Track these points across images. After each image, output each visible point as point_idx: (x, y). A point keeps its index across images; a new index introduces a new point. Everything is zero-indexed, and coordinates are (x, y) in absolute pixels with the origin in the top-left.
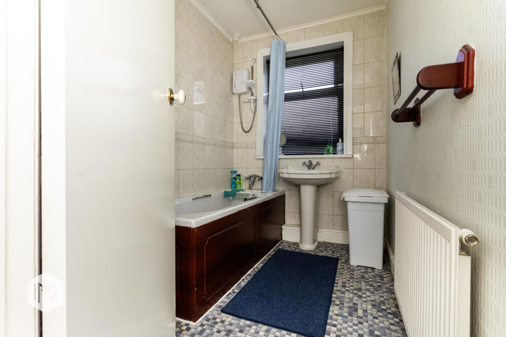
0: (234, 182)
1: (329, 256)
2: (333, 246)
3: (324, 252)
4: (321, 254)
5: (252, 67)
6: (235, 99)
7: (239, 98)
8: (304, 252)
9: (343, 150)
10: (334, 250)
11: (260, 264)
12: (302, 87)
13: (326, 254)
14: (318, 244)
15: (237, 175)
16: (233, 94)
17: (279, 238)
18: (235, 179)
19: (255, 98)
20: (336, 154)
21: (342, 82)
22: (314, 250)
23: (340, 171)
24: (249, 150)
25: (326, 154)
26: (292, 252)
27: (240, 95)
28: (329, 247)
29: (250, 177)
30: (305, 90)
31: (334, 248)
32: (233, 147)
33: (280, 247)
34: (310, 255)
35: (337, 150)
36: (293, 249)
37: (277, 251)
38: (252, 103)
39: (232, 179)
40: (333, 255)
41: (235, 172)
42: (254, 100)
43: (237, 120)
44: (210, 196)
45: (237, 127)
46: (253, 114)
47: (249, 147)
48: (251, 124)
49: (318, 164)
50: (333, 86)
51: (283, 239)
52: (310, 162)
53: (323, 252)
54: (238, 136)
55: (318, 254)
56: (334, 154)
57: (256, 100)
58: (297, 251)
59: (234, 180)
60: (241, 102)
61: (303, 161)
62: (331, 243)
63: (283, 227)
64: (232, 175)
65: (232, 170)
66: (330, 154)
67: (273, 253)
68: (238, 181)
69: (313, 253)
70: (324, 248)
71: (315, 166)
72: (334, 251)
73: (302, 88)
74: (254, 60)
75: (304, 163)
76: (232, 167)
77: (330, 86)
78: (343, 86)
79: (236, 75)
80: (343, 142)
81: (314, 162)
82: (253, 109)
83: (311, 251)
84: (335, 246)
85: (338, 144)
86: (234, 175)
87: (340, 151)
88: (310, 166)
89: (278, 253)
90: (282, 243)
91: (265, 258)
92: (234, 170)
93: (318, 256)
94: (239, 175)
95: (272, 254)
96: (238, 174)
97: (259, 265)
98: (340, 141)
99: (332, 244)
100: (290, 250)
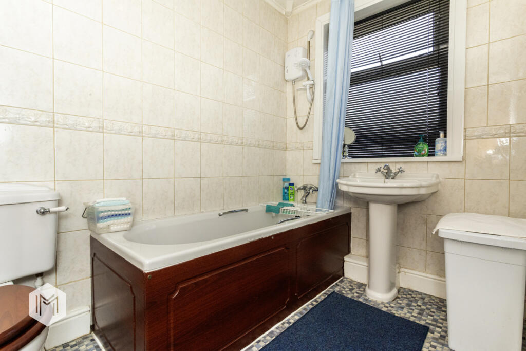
0: (285, 193)
1: (412, 319)
2: (423, 299)
3: (405, 311)
4: (399, 313)
5: (309, 42)
6: (289, 88)
7: (294, 85)
8: (371, 304)
9: (445, 149)
10: (423, 307)
11: (295, 315)
12: (380, 59)
13: (408, 315)
14: (399, 291)
15: (290, 184)
16: (286, 81)
17: (340, 273)
18: (288, 189)
19: (312, 82)
20: (433, 155)
21: (446, 41)
22: (389, 303)
23: (440, 183)
24: (305, 151)
25: (416, 156)
26: (352, 301)
27: (294, 81)
28: (416, 301)
29: (304, 188)
30: (384, 63)
31: (424, 304)
32: (286, 148)
33: (337, 289)
34: (379, 311)
35: (436, 150)
36: (356, 295)
37: (329, 296)
38: (308, 90)
39: (283, 188)
40: (420, 319)
41: (289, 180)
42: (310, 85)
43: (290, 113)
44: (246, 210)
45: (291, 122)
46: (309, 104)
47: (305, 148)
48: (306, 118)
49: (400, 171)
50: (431, 49)
51: (346, 275)
52: (389, 169)
53: (402, 308)
54: (293, 135)
55: (393, 312)
56: (429, 155)
57: (313, 85)
58: (360, 300)
59: (286, 190)
60: (295, 90)
61: (378, 166)
62: (420, 294)
63: (346, 258)
64: (283, 184)
65: (284, 177)
66: (423, 155)
67: (323, 298)
68: (290, 191)
69: (384, 309)
70: (406, 301)
71: (396, 174)
72: (423, 310)
73: (381, 61)
74: (312, 33)
75: (379, 170)
76: (284, 174)
77: (425, 51)
78: (448, 47)
79: (289, 56)
80: (445, 136)
81: (394, 169)
82: (310, 98)
83: (382, 303)
84: (427, 300)
85: (437, 140)
86: (287, 184)
87: (440, 150)
88: (388, 174)
89: (329, 299)
90: (341, 281)
91: (308, 305)
92: (288, 177)
93: (393, 316)
94: (292, 184)
95: (319, 300)
96: (291, 182)
97: (293, 317)
98: (442, 135)
99: (423, 296)
100: (349, 296)
